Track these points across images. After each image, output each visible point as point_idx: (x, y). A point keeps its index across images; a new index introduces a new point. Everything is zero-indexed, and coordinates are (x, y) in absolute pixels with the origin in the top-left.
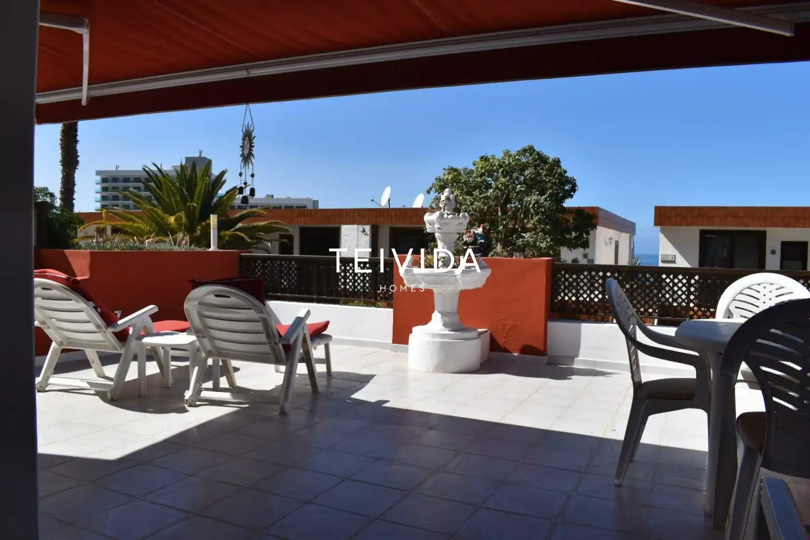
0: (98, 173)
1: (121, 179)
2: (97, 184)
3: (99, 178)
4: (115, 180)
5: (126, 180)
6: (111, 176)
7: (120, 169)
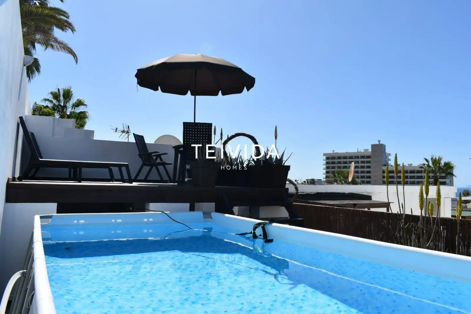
0: (324, 155)
1: (336, 158)
2: (324, 160)
3: (325, 157)
4: (333, 158)
5: (339, 158)
6: (331, 156)
7: (334, 152)
